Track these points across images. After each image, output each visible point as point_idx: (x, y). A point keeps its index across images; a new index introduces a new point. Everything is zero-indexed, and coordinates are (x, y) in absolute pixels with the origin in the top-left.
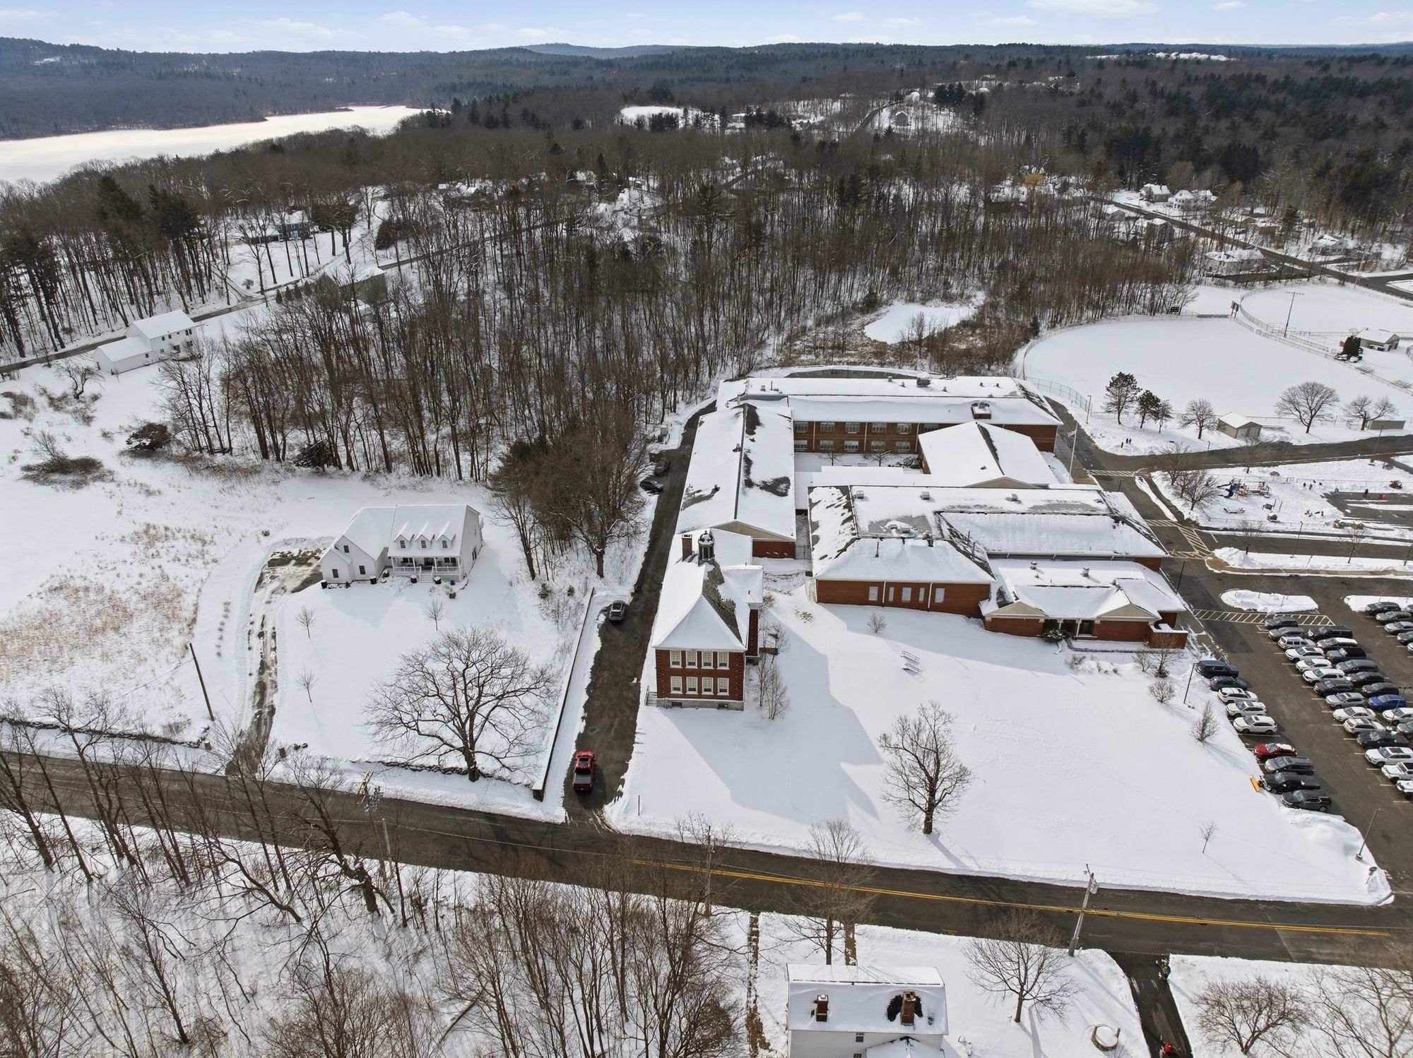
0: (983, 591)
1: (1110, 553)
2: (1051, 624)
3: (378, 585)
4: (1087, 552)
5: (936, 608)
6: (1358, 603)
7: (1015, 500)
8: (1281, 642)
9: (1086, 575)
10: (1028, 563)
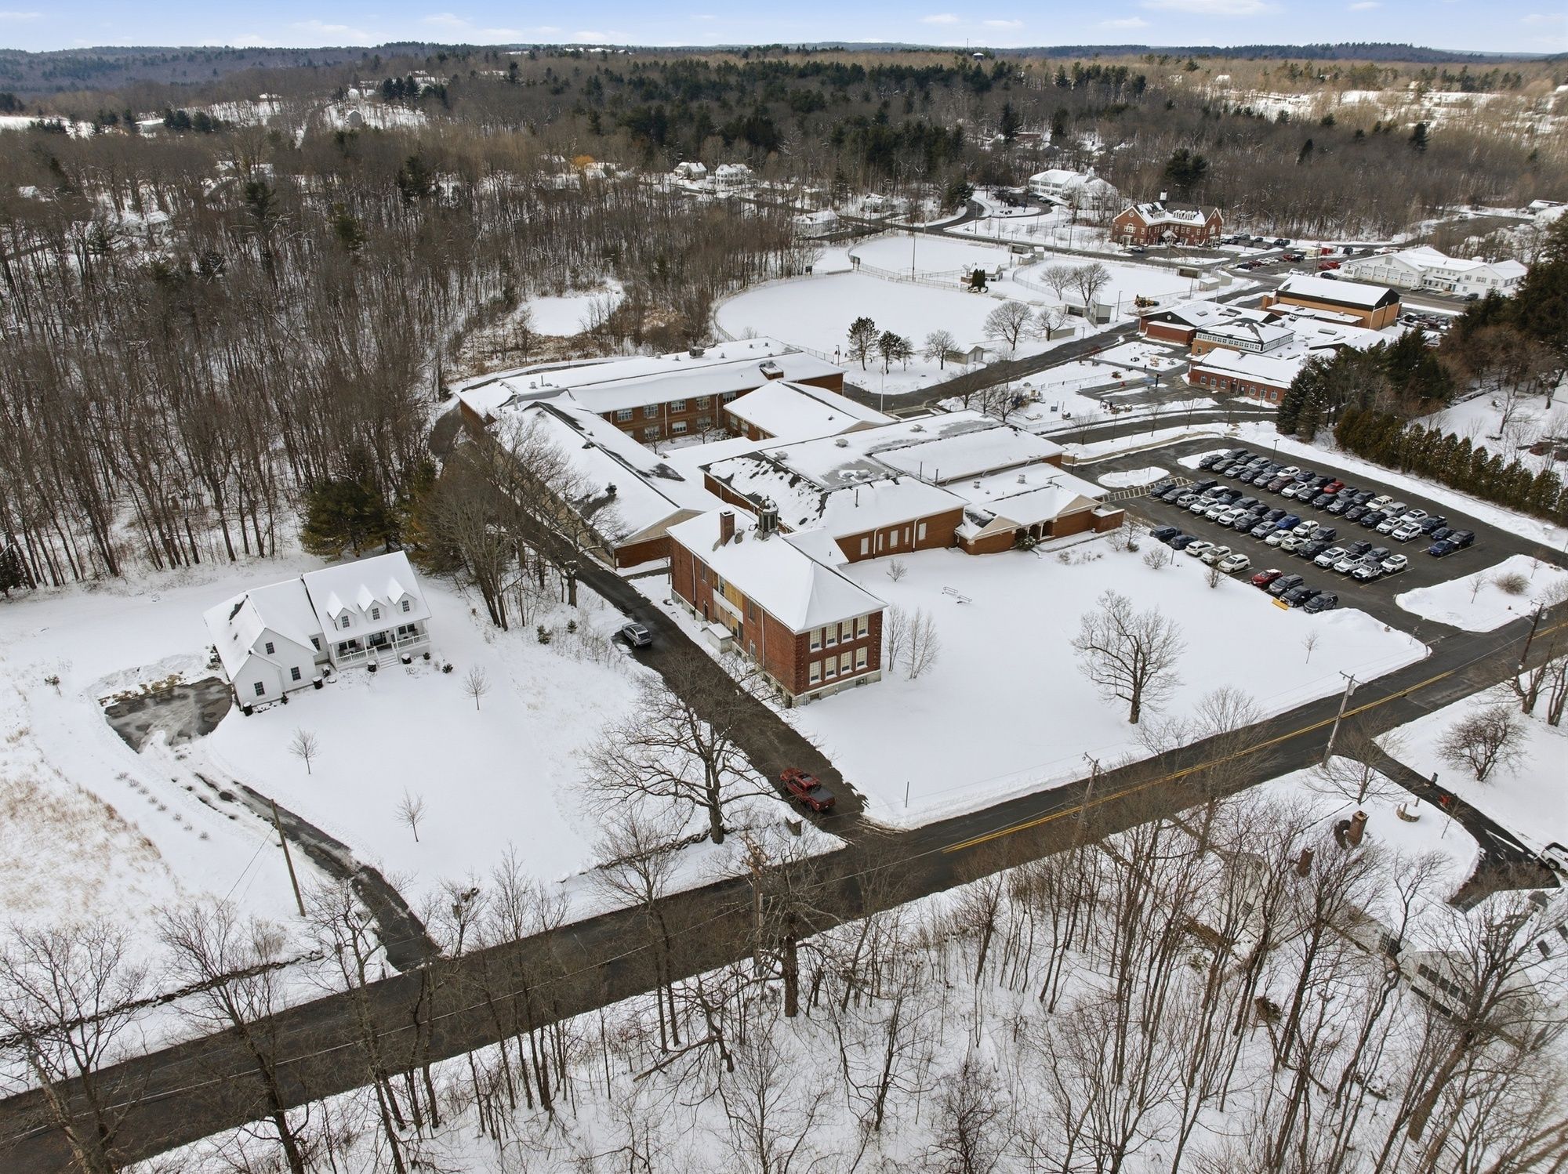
0: (955, 517)
1: (1025, 458)
2: (1021, 533)
3: (326, 687)
4: (1010, 462)
5: (923, 546)
6: (1192, 462)
7: (919, 430)
8: (1179, 502)
9: (1023, 482)
10: (971, 483)
